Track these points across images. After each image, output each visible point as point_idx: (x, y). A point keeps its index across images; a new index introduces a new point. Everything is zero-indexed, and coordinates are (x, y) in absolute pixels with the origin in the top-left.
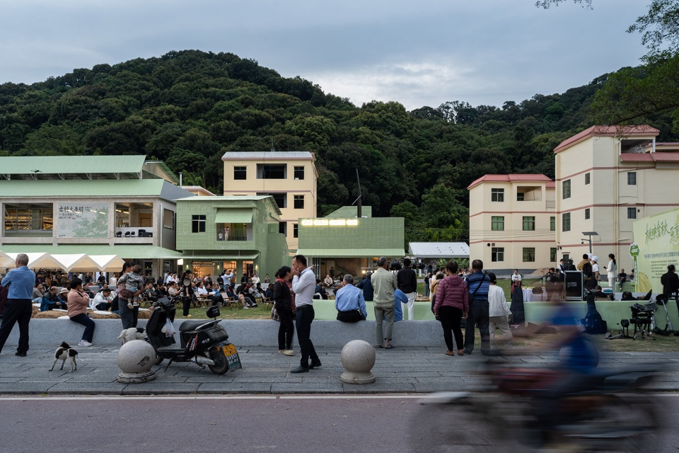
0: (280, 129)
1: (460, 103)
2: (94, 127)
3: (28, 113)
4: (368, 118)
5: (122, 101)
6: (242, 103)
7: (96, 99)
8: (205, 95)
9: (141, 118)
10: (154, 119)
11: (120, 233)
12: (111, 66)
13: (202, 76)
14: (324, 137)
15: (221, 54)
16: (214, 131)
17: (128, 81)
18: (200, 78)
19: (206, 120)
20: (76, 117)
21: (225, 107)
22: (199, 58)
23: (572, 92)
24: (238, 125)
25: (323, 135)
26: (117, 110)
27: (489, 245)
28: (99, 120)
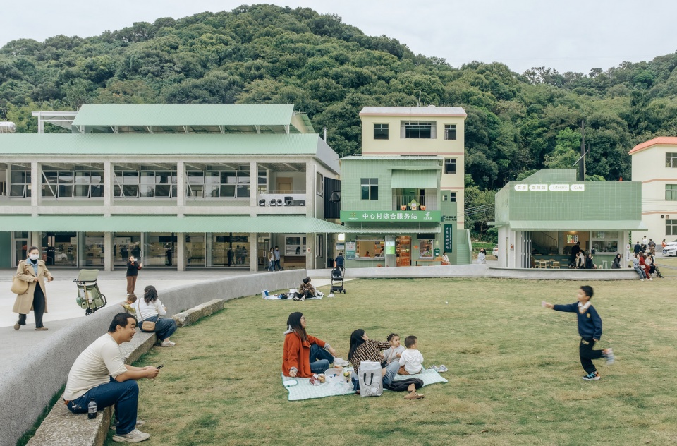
0: (385, 89)
1: (546, 69)
2: (171, 84)
3: (91, 68)
4: (476, 79)
5: (199, 56)
6: (337, 60)
7: (169, 52)
8: (293, 51)
9: (226, 74)
10: (241, 75)
11: (263, 201)
12: (176, 20)
13: (283, 31)
14: (433, 98)
15: (299, 9)
16: (312, 90)
17: (201, 35)
18: (282, 33)
19: (299, 77)
20: (149, 71)
21: (320, 63)
22: (275, 13)
23: (659, 61)
24: (338, 83)
25: (433, 95)
26: (194, 65)
27: (662, 217)
28: (175, 76)
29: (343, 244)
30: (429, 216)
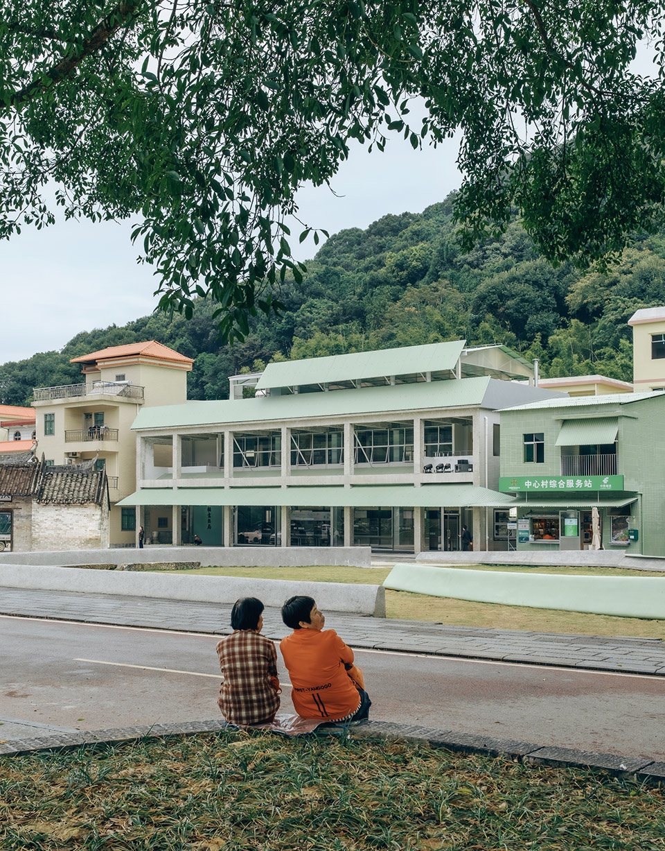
11: (430, 467)
28: (500, 261)
29: (515, 522)
30: (608, 483)
